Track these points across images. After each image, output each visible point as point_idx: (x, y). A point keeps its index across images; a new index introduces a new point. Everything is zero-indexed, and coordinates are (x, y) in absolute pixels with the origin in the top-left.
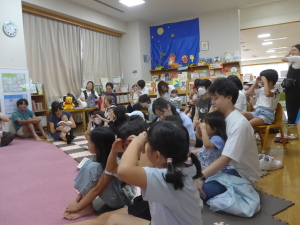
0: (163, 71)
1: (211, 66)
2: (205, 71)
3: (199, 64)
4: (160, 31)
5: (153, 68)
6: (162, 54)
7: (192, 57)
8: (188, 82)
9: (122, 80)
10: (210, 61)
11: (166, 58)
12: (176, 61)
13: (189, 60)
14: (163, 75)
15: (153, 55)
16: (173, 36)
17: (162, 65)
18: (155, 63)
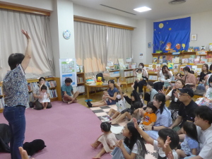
0: (161, 54)
1: (198, 53)
2: (193, 56)
3: (189, 51)
4: (161, 26)
5: (154, 52)
6: (162, 42)
7: (184, 46)
8: (179, 67)
9: (132, 60)
10: (198, 49)
11: (164, 45)
12: (172, 47)
13: (181, 47)
14: (161, 57)
15: (155, 42)
16: (170, 29)
17: (161, 50)
18: (156, 48)
